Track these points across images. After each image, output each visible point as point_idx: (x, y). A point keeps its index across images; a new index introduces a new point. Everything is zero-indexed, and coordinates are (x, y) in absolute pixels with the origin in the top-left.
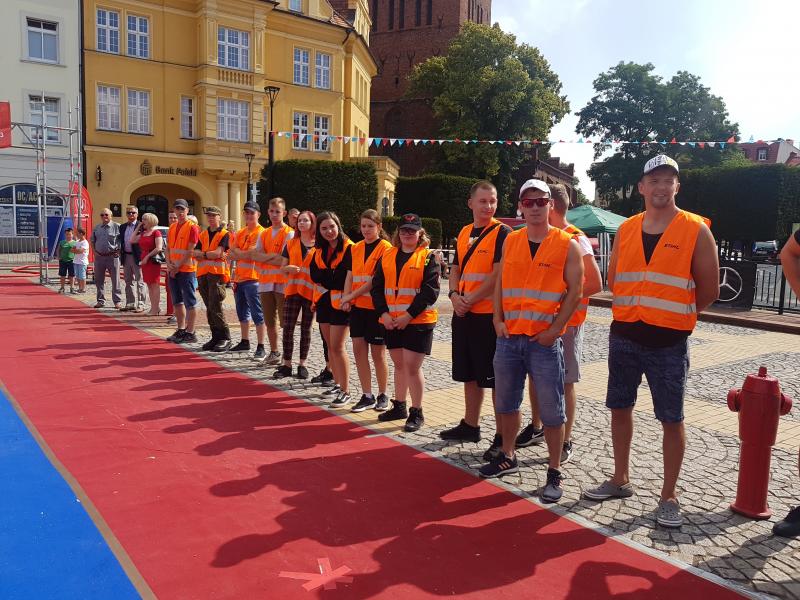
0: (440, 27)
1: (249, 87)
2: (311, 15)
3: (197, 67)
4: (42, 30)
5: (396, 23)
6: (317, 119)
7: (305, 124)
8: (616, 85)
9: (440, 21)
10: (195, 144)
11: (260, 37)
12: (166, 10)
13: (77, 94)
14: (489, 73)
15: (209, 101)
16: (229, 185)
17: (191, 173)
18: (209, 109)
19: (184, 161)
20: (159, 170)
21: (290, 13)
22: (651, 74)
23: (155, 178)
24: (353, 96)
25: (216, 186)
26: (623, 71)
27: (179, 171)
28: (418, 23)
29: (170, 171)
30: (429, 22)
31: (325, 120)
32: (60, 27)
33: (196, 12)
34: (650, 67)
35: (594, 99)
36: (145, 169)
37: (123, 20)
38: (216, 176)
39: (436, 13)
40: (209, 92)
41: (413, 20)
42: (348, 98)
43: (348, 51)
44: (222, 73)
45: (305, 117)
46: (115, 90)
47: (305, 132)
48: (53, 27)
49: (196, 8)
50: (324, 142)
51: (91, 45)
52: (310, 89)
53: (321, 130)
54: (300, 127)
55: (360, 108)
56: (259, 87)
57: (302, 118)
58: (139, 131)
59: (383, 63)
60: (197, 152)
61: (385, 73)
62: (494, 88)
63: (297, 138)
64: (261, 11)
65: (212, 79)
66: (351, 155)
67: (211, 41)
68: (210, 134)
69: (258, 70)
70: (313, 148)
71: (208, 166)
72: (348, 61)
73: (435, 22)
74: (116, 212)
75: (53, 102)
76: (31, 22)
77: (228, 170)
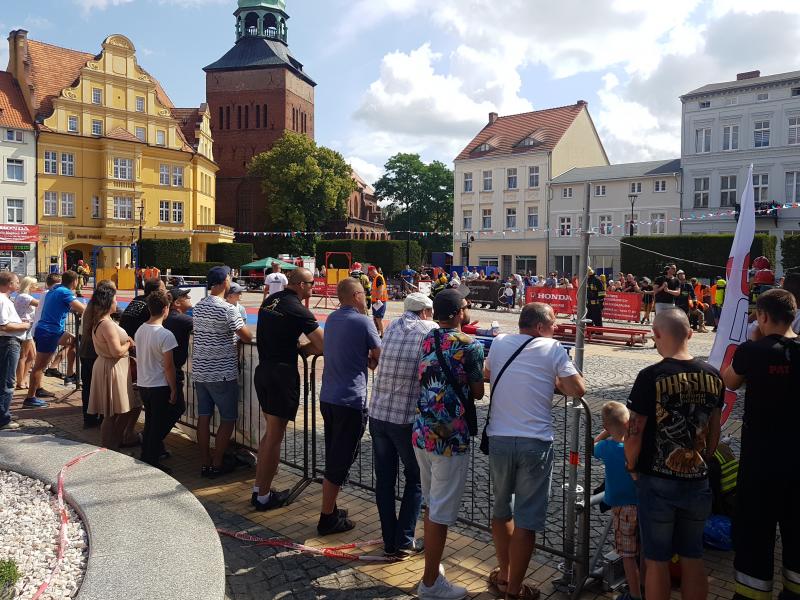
0: (272, 129)
1: (132, 189)
2: (171, 146)
3: (101, 179)
4: (15, 164)
5: (243, 124)
6: (175, 204)
7: (167, 207)
8: (400, 166)
9: (273, 125)
10: (100, 219)
11: (138, 163)
12: (84, 149)
13: (34, 197)
14: (295, 168)
15: (109, 198)
16: (121, 244)
17: (99, 237)
18: (108, 203)
19: (93, 231)
20: (79, 237)
21: (157, 147)
23: (76, 241)
24: (199, 188)
26: (401, 158)
27: (90, 237)
28: (258, 126)
29: (85, 237)
30: (265, 126)
31: (180, 204)
32: (24, 162)
33: (101, 150)
35: (384, 177)
36: (71, 236)
37: (59, 156)
38: (113, 239)
39: (270, 119)
40: (109, 193)
41: (254, 123)
42: (195, 191)
43: (195, 163)
44: (116, 183)
45: (167, 203)
46: (54, 195)
47: (167, 212)
48: (21, 162)
49: (101, 148)
50: (180, 216)
51: (42, 170)
52: (169, 187)
53: (177, 210)
54: (164, 209)
55: (205, 194)
56: (138, 189)
57: (164, 204)
58: (67, 215)
59: (234, 151)
60: (101, 226)
61: (236, 158)
62: (299, 178)
63: (162, 215)
64: (139, 148)
65: (111, 186)
66: (199, 223)
67: (110, 166)
68: (109, 216)
69: (137, 180)
70: (172, 221)
71: (108, 234)
72: (195, 170)
73: (269, 126)
74: (54, 260)
75: (20, 202)
76: (9, 161)
77: (120, 235)
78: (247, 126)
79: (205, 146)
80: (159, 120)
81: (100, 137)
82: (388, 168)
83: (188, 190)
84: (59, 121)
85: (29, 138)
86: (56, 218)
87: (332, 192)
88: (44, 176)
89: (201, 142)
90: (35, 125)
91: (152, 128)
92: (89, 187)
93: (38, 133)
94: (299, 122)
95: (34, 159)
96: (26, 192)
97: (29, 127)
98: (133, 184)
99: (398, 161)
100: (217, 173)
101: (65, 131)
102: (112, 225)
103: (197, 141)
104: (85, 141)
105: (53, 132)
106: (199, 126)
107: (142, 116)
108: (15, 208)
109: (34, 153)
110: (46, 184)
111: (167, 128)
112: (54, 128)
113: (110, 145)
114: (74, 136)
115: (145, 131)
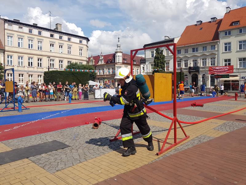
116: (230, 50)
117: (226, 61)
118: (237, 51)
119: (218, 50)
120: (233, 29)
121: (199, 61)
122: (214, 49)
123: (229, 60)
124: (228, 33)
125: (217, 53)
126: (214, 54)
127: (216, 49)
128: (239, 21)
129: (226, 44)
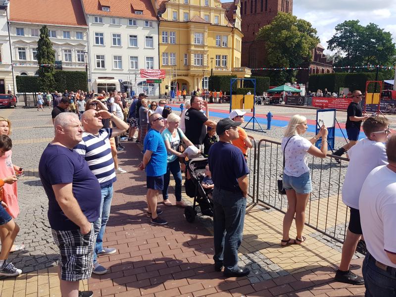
0: (270, 12)
1: (203, 49)
2: (222, 24)
3: (188, 45)
4: (149, 39)
5: (254, 10)
6: (223, 56)
7: (219, 58)
9: (270, 9)
10: (188, 66)
11: (206, 34)
12: (180, 29)
13: (158, 56)
14: (285, 33)
15: (192, 55)
16: (197, 79)
17: (187, 75)
18: (192, 57)
19: (184, 72)
20: (178, 75)
21: (215, 25)
22: (359, 24)
23: (177, 78)
24: (235, 48)
25: (194, 79)
26: (346, 24)
27: (183, 75)
28: (262, 11)
29: (181, 75)
30: (266, 10)
31: (226, 56)
32: (153, 38)
33: (188, 28)
34: (358, 22)
35: (334, 36)
36: (174, 75)
37: (169, 33)
38: (194, 76)
39: (269, 6)
40: (192, 52)
41: (260, 9)
42: (233, 49)
43: (233, 33)
44: (196, 46)
45: (219, 56)
46: (167, 54)
47: (219, 61)
48: (151, 37)
49: (188, 27)
50: (225, 63)
51: (161, 42)
52: (221, 48)
53: (224, 60)
54: (218, 59)
55: (237, 50)
56: (206, 49)
57: (218, 57)
58: (173, 64)
59: (248, 26)
60: (188, 70)
61: (249, 30)
62: (287, 39)
63: (217, 63)
64: (206, 26)
65: (193, 48)
66: (234, 67)
67: (193, 37)
68: (192, 64)
69: (205, 44)
70: (222, 66)
71: (192, 74)
72: (233, 37)
73: (268, 10)
74: (167, 88)
75: (152, 58)
76: (147, 37)
77: (197, 74)
78: (256, 11)
79: (238, 24)
80: (216, 10)
81: (188, 22)
82: (337, 30)
83: (230, 48)
84: (168, 15)
85: (155, 25)
86: (168, 66)
87: (306, 46)
88: (162, 44)
89: (236, 21)
90: (158, 18)
91: (213, 15)
92: (183, 49)
93: (159, 21)
94: (285, 6)
95: (158, 35)
96: (154, 53)
97: (155, 19)
98: (203, 46)
99: (344, 26)
100: (243, 39)
101: (171, 20)
102: (193, 69)
103: (234, 20)
104: (181, 25)
105: (166, 21)
106: (235, 12)
107: (208, 8)
108: (150, 62)
109: (158, 33)
110: (163, 49)
111: (220, 14)
112: (166, 19)
113: (192, 26)
114: (176, 22)
115: (209, 16)
116: (102, 42)
117: (98, 57)
118: (112, 47)
119: (88, 41)
120: (106, 16)
121: (60, 53)
122: (82, 38)
123: (103, 57)
124: (99, 20)
125: (86, 45)
126: (82, 45)
127: (85, 39)
128: (109, 7)
129: (97, 34)
